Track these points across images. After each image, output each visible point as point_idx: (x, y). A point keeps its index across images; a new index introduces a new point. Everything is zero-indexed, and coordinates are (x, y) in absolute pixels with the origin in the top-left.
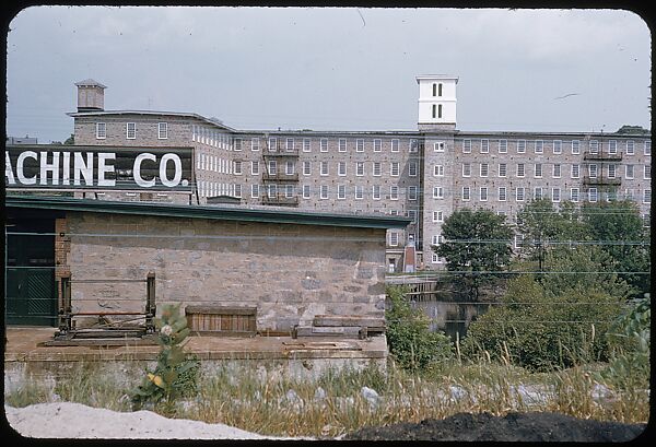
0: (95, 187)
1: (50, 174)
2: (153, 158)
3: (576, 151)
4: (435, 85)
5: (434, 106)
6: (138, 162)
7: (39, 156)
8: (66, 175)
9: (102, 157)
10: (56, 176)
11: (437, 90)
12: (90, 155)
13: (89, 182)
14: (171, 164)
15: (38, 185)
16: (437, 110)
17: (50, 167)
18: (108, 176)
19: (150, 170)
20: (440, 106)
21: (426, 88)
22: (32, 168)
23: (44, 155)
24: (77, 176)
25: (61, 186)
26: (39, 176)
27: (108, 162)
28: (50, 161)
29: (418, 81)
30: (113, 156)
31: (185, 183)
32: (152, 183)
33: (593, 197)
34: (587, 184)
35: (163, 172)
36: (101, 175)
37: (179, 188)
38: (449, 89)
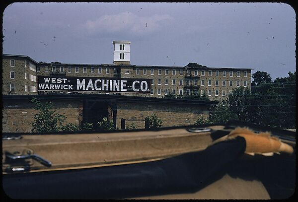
0: (120, 91)
1: (105, 87)
2: (139, 82)
3: (182, 75)
4: (121, 45)
5: (121, 54)
6: (134, 83)
7: (102, 81)
8: (111, 88)
9: (122, 82)
10: (107, 88)
11: (122, 48)
12: (119, 81)
13: (118, 90)
14: (144, 84)
15: (101, 90)
16: (122, 56)
17: (106, 85)
18: (124, 88)
19: (137, 86)
20: (123, 54)
21: (117, 46)
22: (99, 85)
23: (103, 80)
24: (114, 88)
25: (109, 91)
26: (102, 88)
27: (124, 83)
28: (105, 83)
29: (114, 44)
30: (126, 81)
31: (149, 90)
32: (138, 90)
33: (189, 93)
34: (186, 88)
35: (142, 87)
36: (122, 87)
37: (147, 92)
38: (127, 47)
